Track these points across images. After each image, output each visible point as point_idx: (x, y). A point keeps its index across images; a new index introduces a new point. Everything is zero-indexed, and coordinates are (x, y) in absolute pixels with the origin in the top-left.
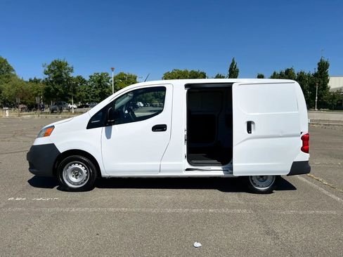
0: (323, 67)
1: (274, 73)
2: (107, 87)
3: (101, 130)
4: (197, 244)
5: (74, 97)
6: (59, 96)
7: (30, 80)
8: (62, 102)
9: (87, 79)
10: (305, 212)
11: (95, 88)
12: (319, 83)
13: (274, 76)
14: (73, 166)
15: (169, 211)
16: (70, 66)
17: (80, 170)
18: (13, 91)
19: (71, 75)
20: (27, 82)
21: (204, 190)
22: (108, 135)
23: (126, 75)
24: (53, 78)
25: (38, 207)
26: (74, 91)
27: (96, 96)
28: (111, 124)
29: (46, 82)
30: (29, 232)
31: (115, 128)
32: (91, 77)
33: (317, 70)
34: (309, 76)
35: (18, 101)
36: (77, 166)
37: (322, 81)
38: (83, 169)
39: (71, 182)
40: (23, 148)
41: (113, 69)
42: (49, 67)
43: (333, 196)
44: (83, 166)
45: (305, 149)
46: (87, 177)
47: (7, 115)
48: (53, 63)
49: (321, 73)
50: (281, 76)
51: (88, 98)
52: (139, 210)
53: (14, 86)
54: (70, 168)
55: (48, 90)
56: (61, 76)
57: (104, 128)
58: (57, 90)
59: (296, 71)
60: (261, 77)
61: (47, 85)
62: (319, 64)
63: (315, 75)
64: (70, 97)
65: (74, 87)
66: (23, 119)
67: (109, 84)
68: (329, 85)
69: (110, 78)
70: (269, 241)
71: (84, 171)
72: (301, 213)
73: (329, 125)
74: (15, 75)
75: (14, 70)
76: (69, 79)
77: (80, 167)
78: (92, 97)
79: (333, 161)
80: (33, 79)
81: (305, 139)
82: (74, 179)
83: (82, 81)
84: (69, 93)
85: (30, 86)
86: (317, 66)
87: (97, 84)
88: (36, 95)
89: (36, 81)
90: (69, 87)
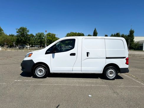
0: (132, 32)
1: (112, 35)
2: (43, 39)
3: (51, 55)
4: (90, 96)
5: (29, 42)
6: (22, 42)
7: (10, 35)
8: (24, 45)
9: (35, 35)
10: (127, 86)
11: (38, 39)
12: (130, 39)
13: (112, 36)
14: (39, 68)
15: (77, 85)
16: (28, 30)
17: (42, 70)
18: (3, 39)
19: (28, 33)
20: (8, 36)
21: (89, 79)
22: (53, 57)
23: (51, 34)
24: (20, 34)
25: (27, 83)
26: (29, 40)
27: (38, 42)
28: (54, 53)
29: (18, 36)
30: (27, 92)
31: (56, 54)
32: (36, 34)
33: (129, 34)
34: (126, 36)
35: (6, 43)
36: (41, 68)
37: (131, 38)
38: (43, 69)
39: (38, 75)
40: (13, 63)
41: (46, 31)
42: (19, 30)
43: (137, 81)
44: (43, 68)
45: (127, 63)
46: (45, 73)
47: (1, 50)
48: (20, 28)
49: (131, 35)
50: (115, 36)
51: (35, 43)
52: (66, 85)
53: (3, 37)
54: (38, 69)
55: (18, 39)
56: (24, 34)
57: (52, 54)
58: (22, 39)
59: (121, 34)
60: (106, 36)
61: (18, 37)
62: (130, 31)
63: (129, 36)
64: (27, 42)
65: (29, 38)
66: (8, 51)
67: (44, 37)
68: (134, 40)
69: (44, 35)
70: (115, 95)
71: (44, 71)
72: (126, 87)
73: (134, 56)
74: (3, 33)
75: (3, 31)
76: (27, 35)
77: (42, 69)
78: (36, 43)
79: (137, 69)
80: (11, 35)
81: (127, 60)
82: (39, 74)
83: (32, 36)
84: (27, 41)
85: (10, 37)
86: (129, 32)
87: (39, 37)
88: (13, 41)
89: (12, 36)
90: (27, 38)
